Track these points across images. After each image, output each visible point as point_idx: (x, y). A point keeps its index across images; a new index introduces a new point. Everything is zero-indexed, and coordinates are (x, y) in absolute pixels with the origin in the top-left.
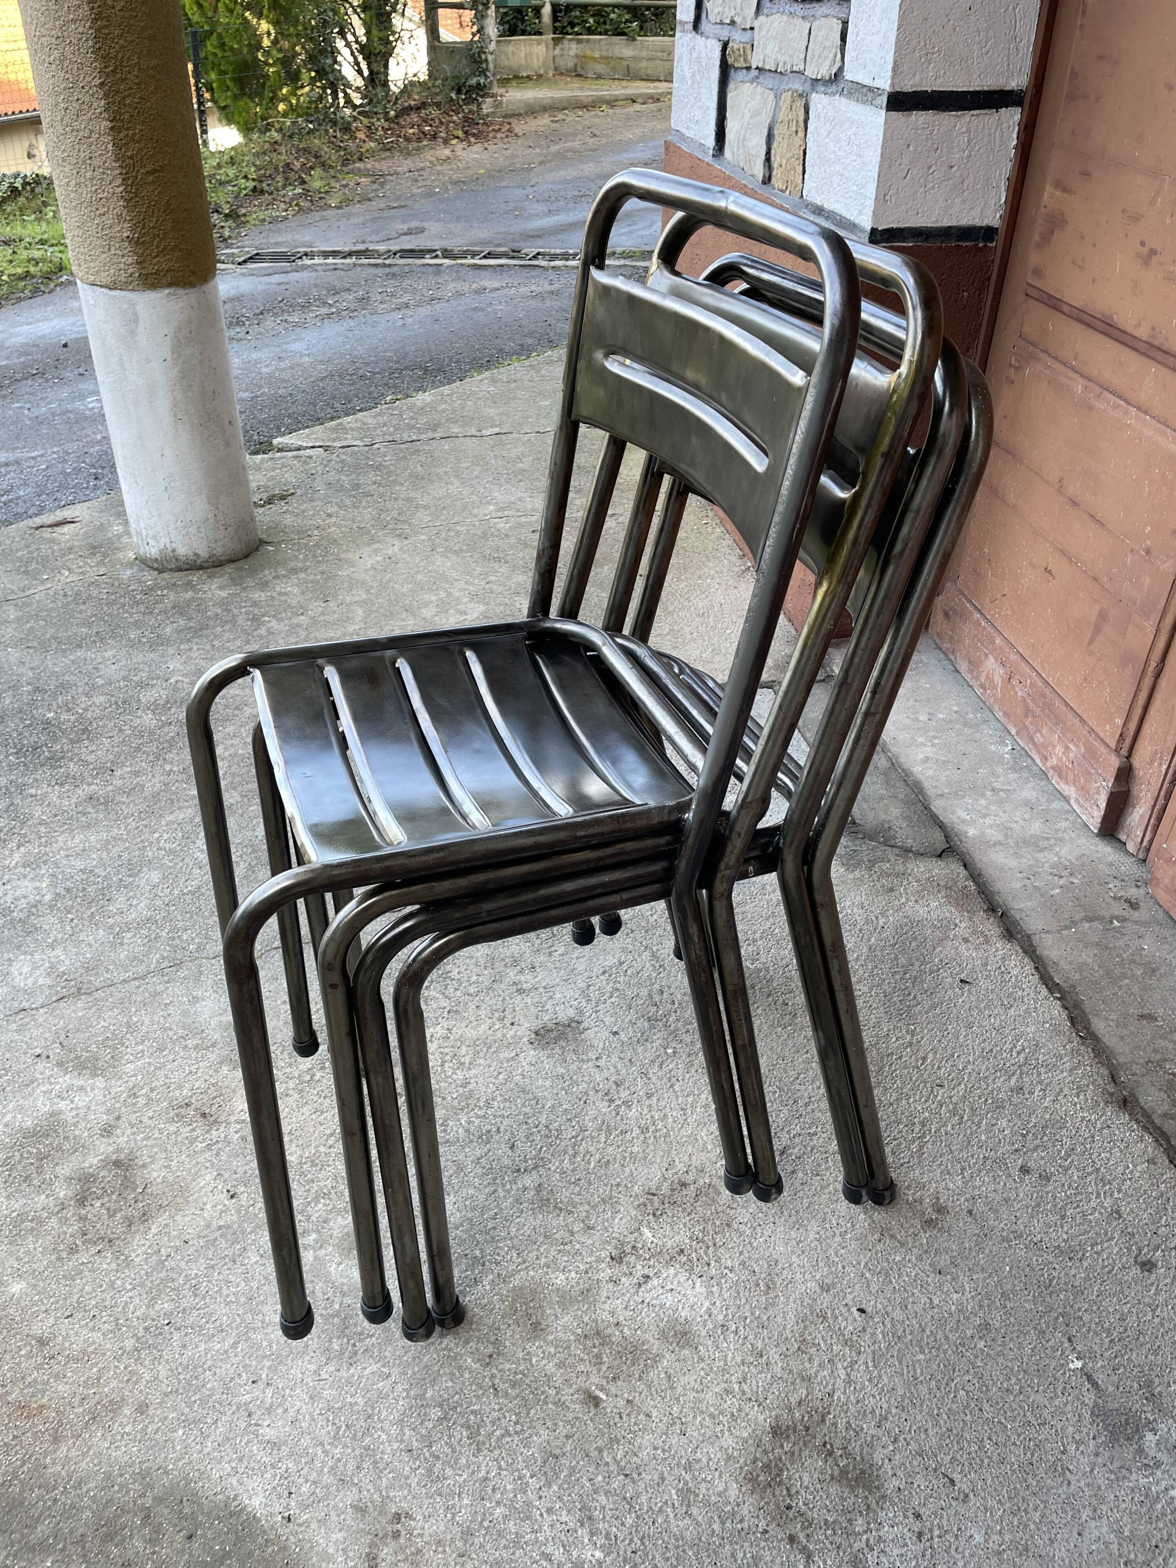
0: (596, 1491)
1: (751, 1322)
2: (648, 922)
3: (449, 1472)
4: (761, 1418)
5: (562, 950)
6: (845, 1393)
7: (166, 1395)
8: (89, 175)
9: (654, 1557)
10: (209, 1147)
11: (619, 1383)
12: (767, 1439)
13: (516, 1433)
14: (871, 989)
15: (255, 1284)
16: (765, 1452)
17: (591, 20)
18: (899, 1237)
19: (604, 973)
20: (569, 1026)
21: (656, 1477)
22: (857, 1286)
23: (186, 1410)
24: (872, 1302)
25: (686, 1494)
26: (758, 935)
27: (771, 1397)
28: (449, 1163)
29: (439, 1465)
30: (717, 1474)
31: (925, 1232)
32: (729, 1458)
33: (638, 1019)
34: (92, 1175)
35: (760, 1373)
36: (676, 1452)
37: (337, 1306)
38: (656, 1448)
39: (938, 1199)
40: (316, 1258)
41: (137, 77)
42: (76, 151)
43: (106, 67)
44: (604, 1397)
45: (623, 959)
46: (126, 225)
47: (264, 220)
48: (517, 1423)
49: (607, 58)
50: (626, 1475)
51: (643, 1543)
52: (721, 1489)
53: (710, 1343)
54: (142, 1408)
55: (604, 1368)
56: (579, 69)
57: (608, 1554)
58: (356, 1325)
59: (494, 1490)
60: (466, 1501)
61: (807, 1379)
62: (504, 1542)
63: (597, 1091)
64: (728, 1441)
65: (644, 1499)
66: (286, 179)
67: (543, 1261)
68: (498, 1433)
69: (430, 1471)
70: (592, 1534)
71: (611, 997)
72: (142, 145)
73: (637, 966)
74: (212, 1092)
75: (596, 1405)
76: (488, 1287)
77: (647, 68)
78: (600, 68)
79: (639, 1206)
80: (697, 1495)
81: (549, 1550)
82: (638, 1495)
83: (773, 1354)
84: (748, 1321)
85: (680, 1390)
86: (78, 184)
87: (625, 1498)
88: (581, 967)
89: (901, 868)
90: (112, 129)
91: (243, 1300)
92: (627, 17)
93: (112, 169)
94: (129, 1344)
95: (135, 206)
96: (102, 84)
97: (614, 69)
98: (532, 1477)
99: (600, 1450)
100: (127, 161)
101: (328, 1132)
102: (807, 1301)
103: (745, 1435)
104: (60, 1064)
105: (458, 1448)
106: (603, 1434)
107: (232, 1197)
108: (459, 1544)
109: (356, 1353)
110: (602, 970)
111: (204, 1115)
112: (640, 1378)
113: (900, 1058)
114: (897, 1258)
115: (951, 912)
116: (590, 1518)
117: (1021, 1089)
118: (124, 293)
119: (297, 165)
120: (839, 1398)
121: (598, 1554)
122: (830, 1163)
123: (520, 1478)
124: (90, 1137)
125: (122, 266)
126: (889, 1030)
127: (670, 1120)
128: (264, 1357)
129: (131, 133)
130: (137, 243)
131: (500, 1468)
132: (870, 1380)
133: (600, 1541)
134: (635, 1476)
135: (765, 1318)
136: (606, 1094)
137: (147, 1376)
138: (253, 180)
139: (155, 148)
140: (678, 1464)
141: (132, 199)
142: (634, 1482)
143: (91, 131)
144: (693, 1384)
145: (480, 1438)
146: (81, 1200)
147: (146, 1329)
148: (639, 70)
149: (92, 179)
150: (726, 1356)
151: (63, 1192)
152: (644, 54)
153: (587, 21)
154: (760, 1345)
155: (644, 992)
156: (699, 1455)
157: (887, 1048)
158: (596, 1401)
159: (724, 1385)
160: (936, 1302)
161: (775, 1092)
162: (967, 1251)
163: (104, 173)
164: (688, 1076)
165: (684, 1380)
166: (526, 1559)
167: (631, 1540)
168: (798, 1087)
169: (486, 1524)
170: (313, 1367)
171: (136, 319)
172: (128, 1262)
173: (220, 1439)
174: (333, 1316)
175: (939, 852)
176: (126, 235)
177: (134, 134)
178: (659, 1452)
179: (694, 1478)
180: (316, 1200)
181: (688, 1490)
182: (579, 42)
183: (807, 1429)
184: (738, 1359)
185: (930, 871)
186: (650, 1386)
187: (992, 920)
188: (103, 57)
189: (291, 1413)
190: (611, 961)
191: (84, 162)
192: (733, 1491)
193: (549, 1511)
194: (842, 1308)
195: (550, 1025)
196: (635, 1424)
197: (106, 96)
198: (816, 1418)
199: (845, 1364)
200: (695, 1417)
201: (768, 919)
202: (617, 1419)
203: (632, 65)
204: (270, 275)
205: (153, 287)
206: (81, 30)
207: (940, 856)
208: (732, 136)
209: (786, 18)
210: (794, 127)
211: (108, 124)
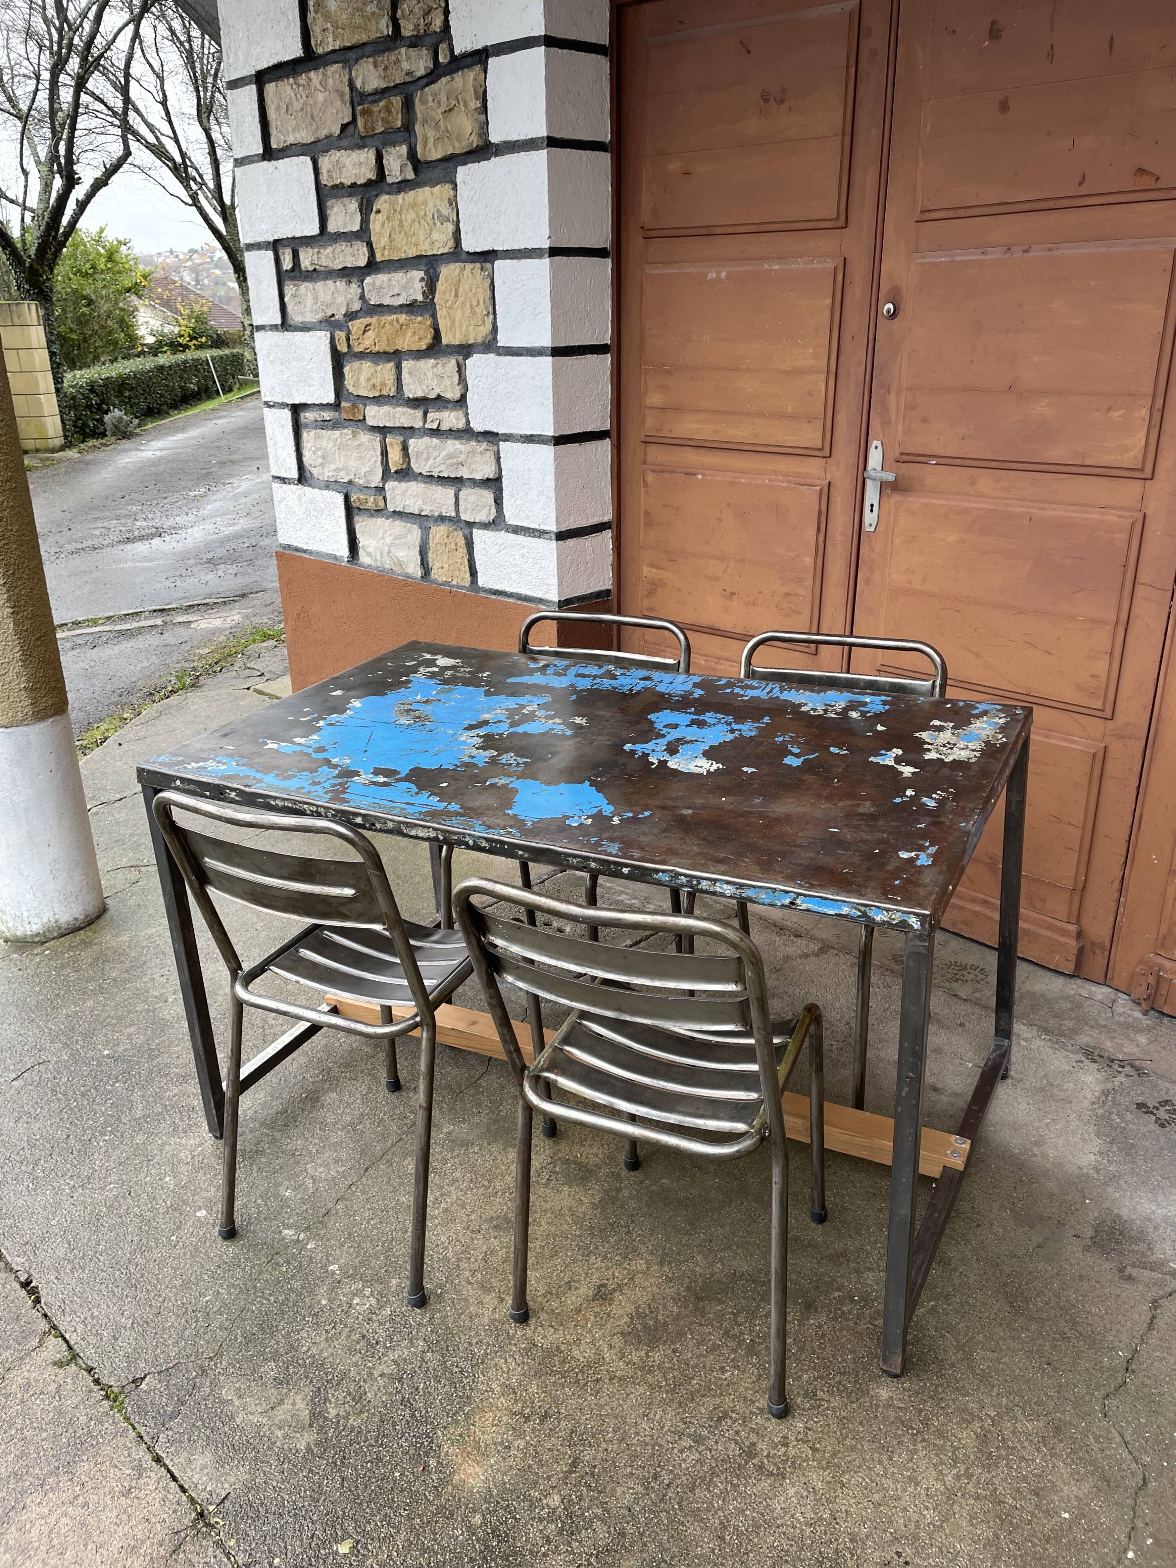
43: (7, 572)
46: (23, 679)
72: (32, 620)
90: (12, 613)
93: (13, 641)
95: (28, 664)
100: (22, 634)
118: (21, 728)
125: (20, 708)
129: (25, 613)
130: (30, 690)
141: (26, 659)
171: (27, 746)
197: (8, 591)
205: (43, 719)
208: (370, 550)
209: (423, 485)
210: (453, 547)
211: (11, 610)
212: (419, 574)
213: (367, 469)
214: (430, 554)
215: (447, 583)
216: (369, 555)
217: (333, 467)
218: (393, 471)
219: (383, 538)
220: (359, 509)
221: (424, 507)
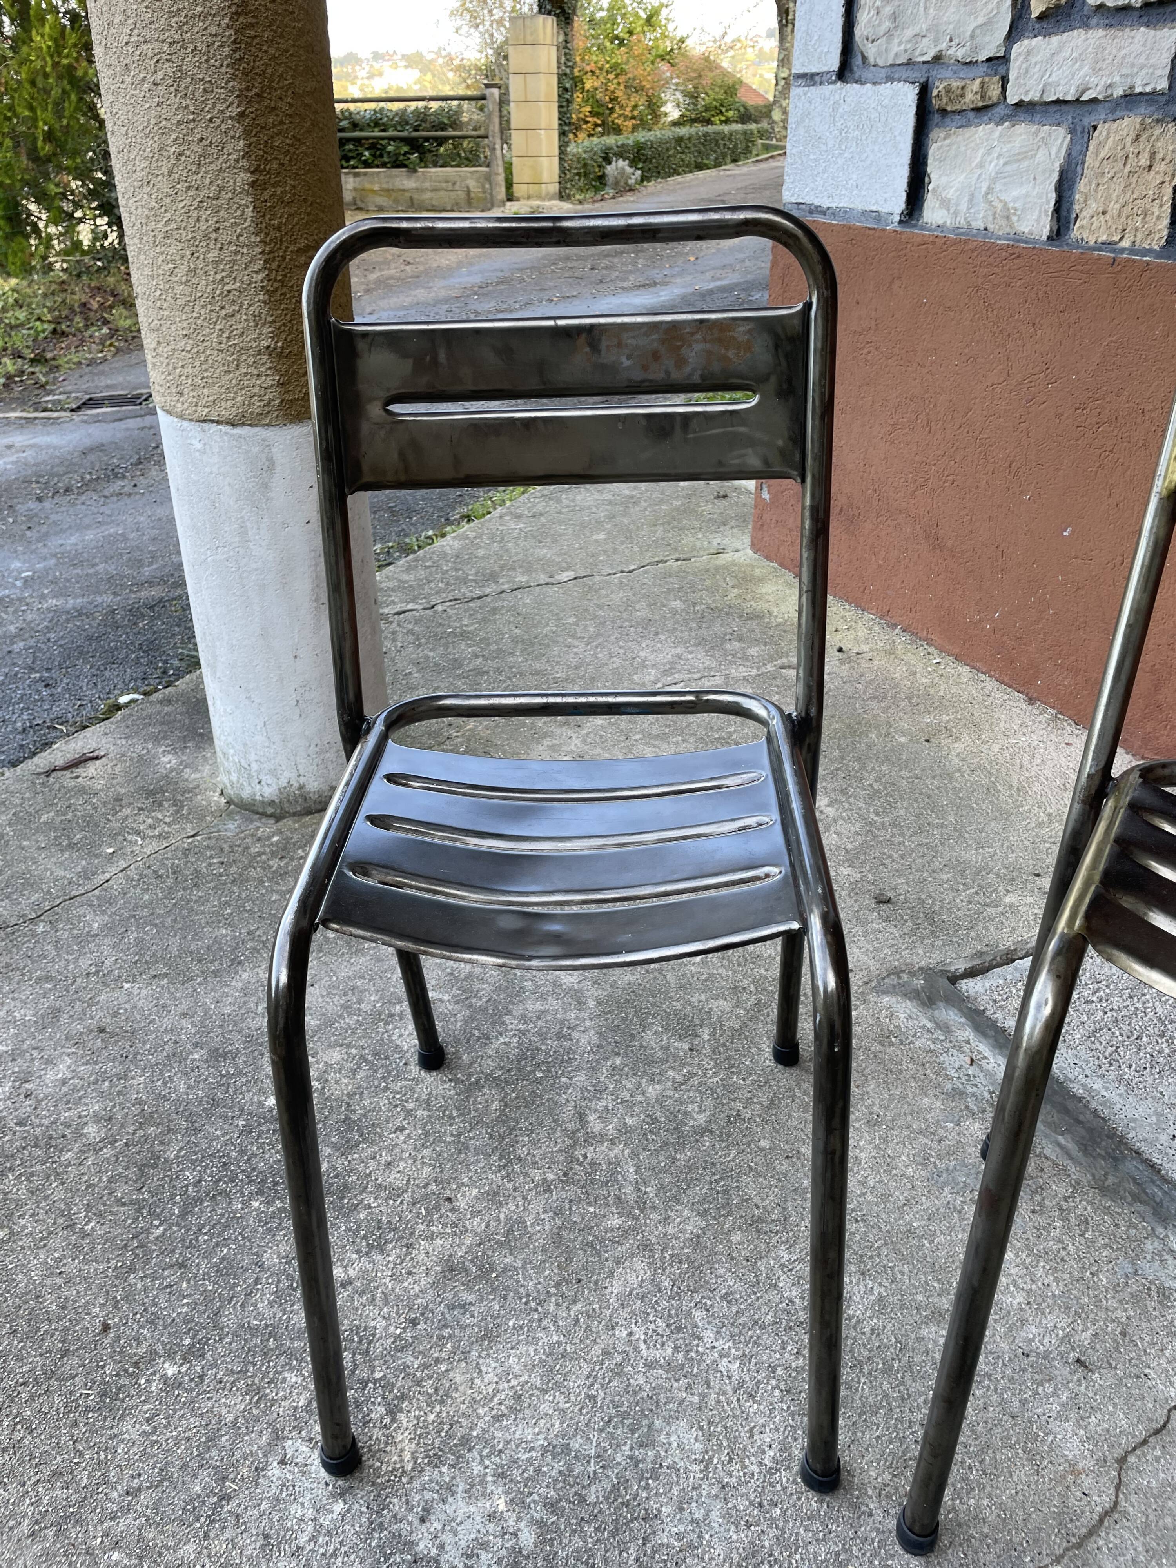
8: (211, 256)
17: (367, 153)
41: (291, 105)
42: (192, 221)
43: (248, 89)
46: (266, 330)
47: (80, 363)
49: (388, 190)
56: (359, 202)
66: (87, 319)
72: (293, 210)
77: (431, 199)
78: (381, 200)
86: (193, 272)
90: (253, 184)
92: (406, 148)
93: (250, 246)
95: (281, 302)
96: (242, 115)
97: (396, 201)
100: (272, 234)
118: (255, 430)
119: (95, 305)
125: (256, 390)
129: (279, 190)
130: (280, 355)
138: (49, 322)
139: (309, 214)
141: (276, 290)
143: (221, 188)
148: (423, 201)
149: (216, 263)
152: (427, 185)
153: (362, 155)
163: (236, 253)
171: (271, 466)
176: (265, 343)
177: (284, 192)
182: (356, 175)
188: (245, 74)
191: (206, 237)
197: (247, 133)
203: (415, 196)
204: (121, 420)
206: (213, 29)
208: (950, 194)
209: (1101, 32)
210: (1144, 161)
211: (248, 176)
212: (1046, 232)
213: (981, 20)
214: (1082, 186)
215: (1109, 245)
216: (945, 204)
217: (909, 33)
218: (1035, 14)
219: (981, 165)
220: (944, 112)
221: (1094, 80)
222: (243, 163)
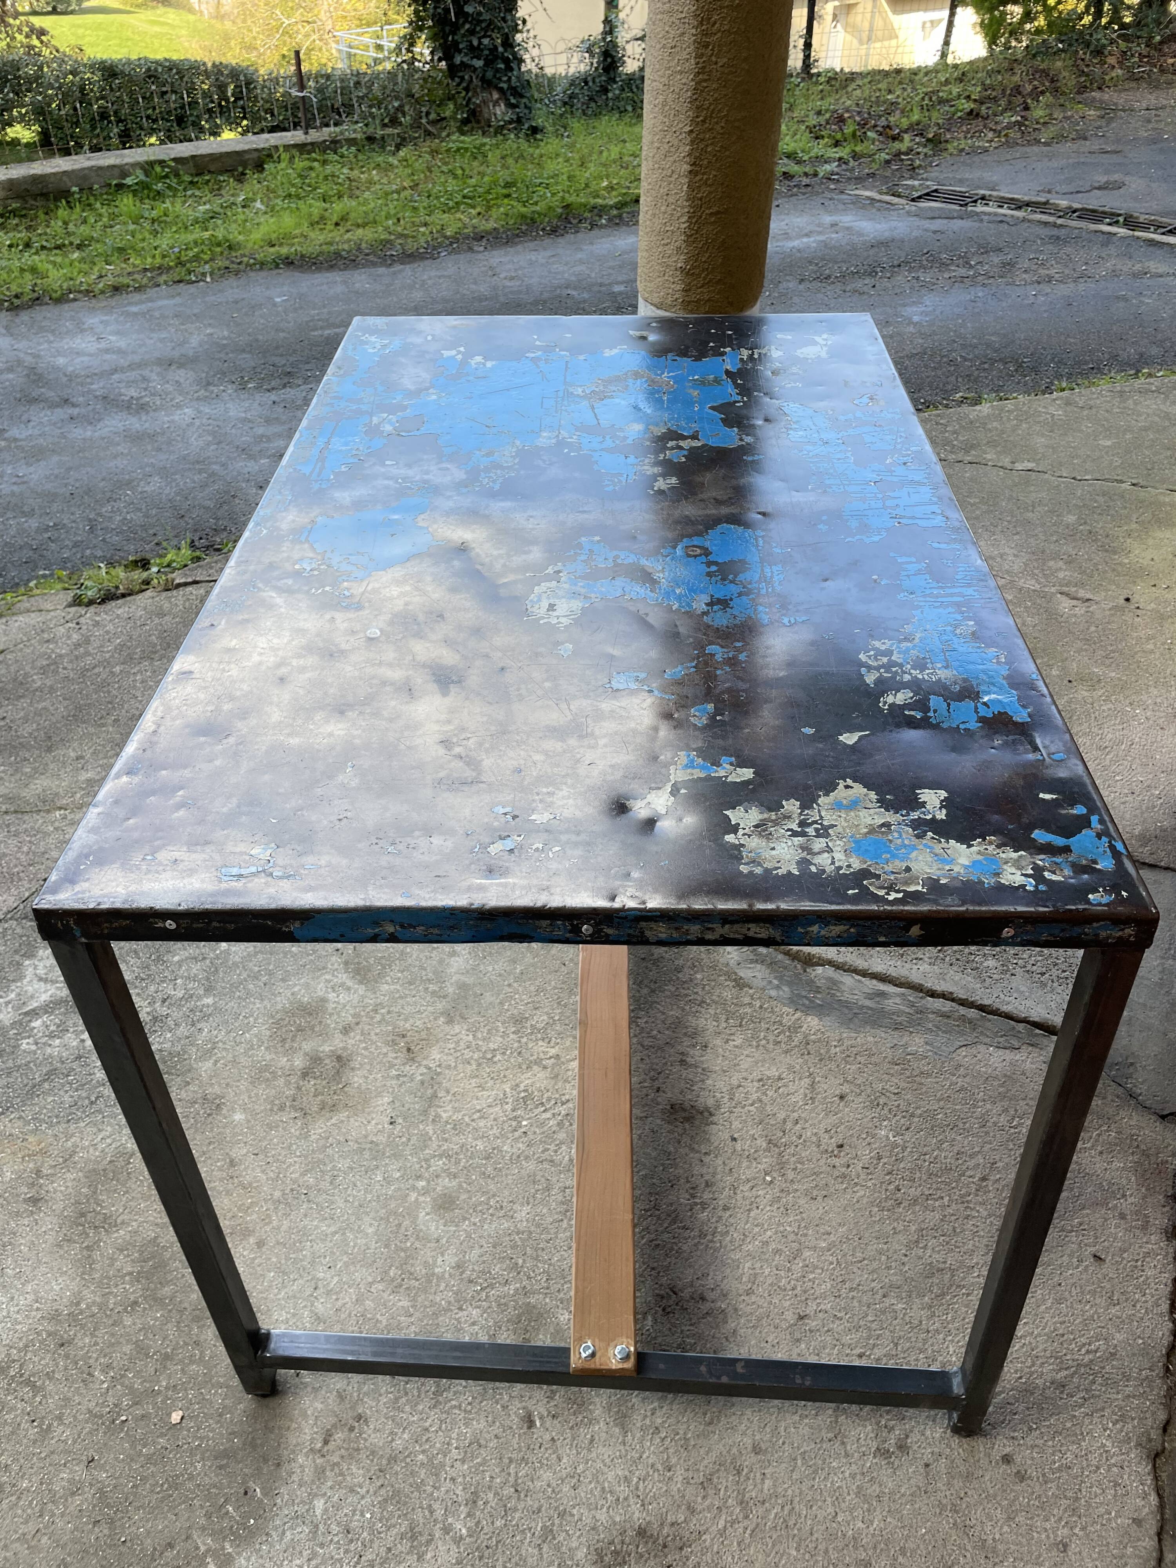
0: (490, 1488)
1: (680, 1439)
2: (828, 1051)
3: (407, 1408)
4: (637, 1515)
5: (738, 1042)
6: (712, 1540)
7: (278, 1243)
8: (663, 208)
9: (497, 1560)
10: (398, 1077)
11: (555, 1422)
12: (630, 1533)
13: (465, 1411)
14: (990, 1216)
15: (369, 1197)
16: (623, 1542)
18: (849, 1448)
19: (760, 1080)
20: (701, 1113)
21: (536, 1506)
22: (784, 1465)
23: (283, 1262)
24: (786, 1486)
25: (548, 1533)
26: (919, 1112)
27: (655, 1505)
28: (543, 1180)
29: (404, 1400)
30: (578, 1533)
31: (875, 1457)
32: (593, 1529)
33: (761, 1136)
34: (320, 1059)
35: (659, 1481)
36: (561, 1498)
37: (409, 1244)
38: (549, 1485)
39: (907, 1437)
40: (417, 1199)
41: (722, 127)
44: (538, 1424)
45: (784, 1075)
48: (470, 1404)
50: (517, 1491)
51: (497, 1545)
52: (574, 1545)
53: (638, 1435)
54: (260, 1244)
55: (552, 1404)
57: (470, 1536)
58: (412, 1265)
59: (427, 1440)
60: (405, 1436)
61: (691, 1510)
62: (411, 1480)
63: (688, 1182)
64: (602, 1516)
65: (517, 1515)
67: (562, 1295)
68: (453, 1403)
69: (397, 1399)
70: (469, 1515)
71: (752, 1105)
73: (792, 1088)
74: (424, 1035)
75: (529, 1428)
76: (512, 1292)
79: (658, 1295)
80: (554, 1538)
81: (436, 1506)
82: (515, 1510)
83: (679, 1474)
84: (677, 1437)
85: (594, 1455)
87: (505, 1506)
88: (744, 1066)
89: (1111, 1111)
91: (356, 1204)
94: (277, 1194)
96: (691, 131)
98: (456, 1448)
99: (511, 1460)
101: (478, 1107)
102: (734, 1450)
103: (618, 1519)
104: (346, 963)
105: (423, 1395)
106: (520, 1451)
107: (391, 1123)
108: (384, 1462)
109: (401, 1286)
110: (760, 1077)
111: (409, 1050)
112: (572, 1428)
113: (968, 1295)
114: (834, 1464)
115: (1129, 1181)
116: (475, 1502)
117: (1063, 1386)
120: (705, 1541)
121: (464, 1531)
122: (835, 1351)
123: (448, 1444)
124: (335, 1029)
126: (977, 1264)
127: (728, 1238)
128: (346, 1253)
131: (440, 1428)
132: (739, 1544)
133: (471, 1523)
134: (522, 1495)
135: (693, 1443)
136: (693, 1188)
137: (275, 1223)
140: (556, 1508)
142: (519, 1499)
143: (673, 172)
144: (606, 1456)
145: (440, 1398)
146: (305, 1074)
147: (292, 1190)
150: (644, 1452)
151: (299, 1062)
154: (674, 1461)
155: (781, 1115)
156: (575, 1511)
157: (964, 1278)
158: (531, 1424)
159: (627, 1473)
160: (839, 1519)
161: (832, 1263)
162: (898, 1495)
163: (675, 209)
164: (768, 1208)
165: (601, 1450)
166: (418, 1502)
167: (491, 1538)
168: (855, 1270)
169: (408, 1460)
170: (370, 1279)
172: (306, 1137)
173: (291, 1294)
174: (402, 1250)
175: (1165, 1113)
177: (709, 178)
178: (550, 1490)
179: (561, 1525)
180: (441, 1156)
181: (551, 1531)
183: (665, 1546)
184: (650, 1461)
185: (1140, 1128)
186: (574, 1439)
187: (1167, 1209)
188: (697, 108)
189: (339, 1303)
190: (774, 1072)
191: (662, 198)
192: (580, 1554)
193: (453, 1479)
194: (758, 1474)
195: (687, 1105)
196: (547, 1459)
198: (678, 1543)
199: (729, 1519)
200: (590, 1482)
201: (940, 1100)
202: (537, 1447)
207: (1163, 1117)
222: (687, 159)
